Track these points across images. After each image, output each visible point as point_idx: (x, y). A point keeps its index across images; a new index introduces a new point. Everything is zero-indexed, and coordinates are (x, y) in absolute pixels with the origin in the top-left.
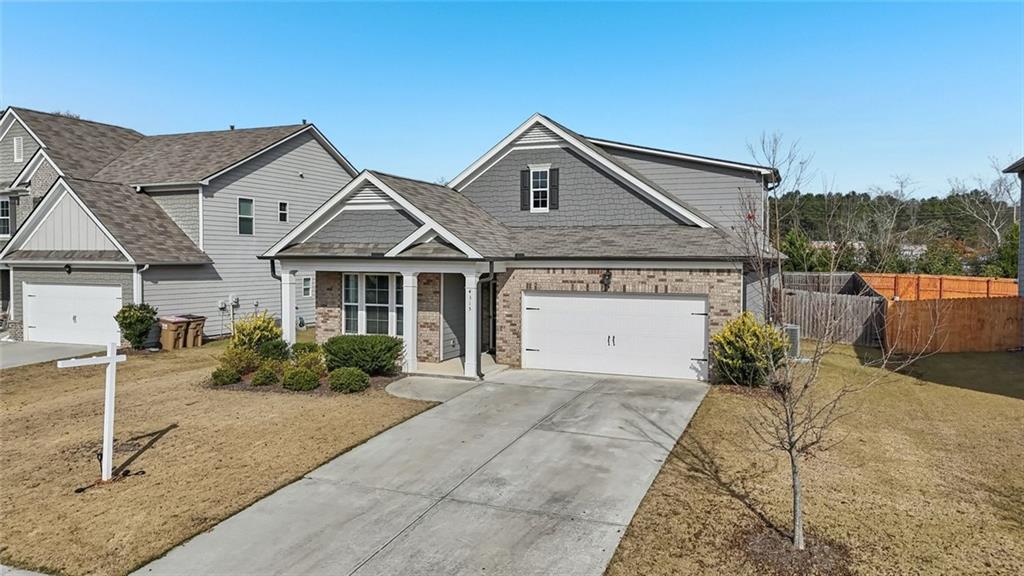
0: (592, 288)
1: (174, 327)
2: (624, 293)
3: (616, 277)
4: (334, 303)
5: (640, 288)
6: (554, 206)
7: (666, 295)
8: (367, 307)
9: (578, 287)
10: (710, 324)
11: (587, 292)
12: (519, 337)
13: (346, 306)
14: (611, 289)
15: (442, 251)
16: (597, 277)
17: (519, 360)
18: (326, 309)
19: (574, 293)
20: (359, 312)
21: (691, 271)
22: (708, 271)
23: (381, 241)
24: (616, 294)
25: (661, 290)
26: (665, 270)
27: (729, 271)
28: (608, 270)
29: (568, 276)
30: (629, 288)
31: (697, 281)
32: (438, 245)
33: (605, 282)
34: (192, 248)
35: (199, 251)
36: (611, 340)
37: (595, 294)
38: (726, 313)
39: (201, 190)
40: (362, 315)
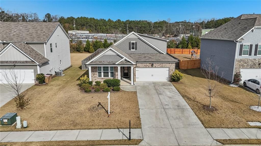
0: (150, 66)
1: (48, 78)
2: (155, 67)
3: (154, 65)
4: (96, 71)
5: (158, 66)
6: (136, 49)
7: (163, 67)
8: (103, 72)
9: (147, 67)
10: (169, 72)
11: (149, 67)
12: (135, 76)
13: (98, 72)
14: (153, 67)
16: (151, 65)
17: (135, 80)
18: (94, 73)
19: (146, 67)
20: (102, 73)
21: (167, 63)
22: (170, 63)
24: (154, 68)
25: (162, 67)
26: (163, 63)
27: (173, 63)
28: (153, 63)
29: (145, 64)
30: (156, 67)
31: (168, 65)
33: (152, 65)
36: (152, 75)
37: (150, 68)
38: (172, 70)
39: (44, 43)
40: (102, 74)
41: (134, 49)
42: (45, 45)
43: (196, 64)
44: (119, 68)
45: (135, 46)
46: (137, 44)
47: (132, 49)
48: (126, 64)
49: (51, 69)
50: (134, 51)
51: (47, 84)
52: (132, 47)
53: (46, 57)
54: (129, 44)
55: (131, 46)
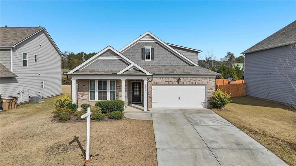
0: (174, 83)
1: (8, 101)
2: (184, 85)
3: (182, 80)
4: (86, 90)
5: (188, 83)
6: (152, 59)
7: (196, 85)
8: (99, 91)
9: (170, 83)
10: (206, 92)
11: (173, 85)
12: (151, 98)
13: (90, 91)
14: (180, 83)
15: (136, 73)
16: (176, 80)
17: (151, 105)
18: (83, 92)
19: (169, 85)
20: (96, 93)
21: (202, 78)
22: (207, 78)
23: (113, 69)
24: (181, 85)
25: (194, 83)
26: (195, 78)
27: (212, 78)
28: (180, 78)
29: (167, 80)
30: (185, 83)
31: (204, 81)
32: (134, 71)
33: (178, 81)
34: (8, 71)
35: (11, 72)
36: (179, 98)
37: (175, 85)
38: (211, 89)
39: (11, 49)
40: (97, 94)
41: (149, 59)
42: (11, 51)
43: (239, 90)
44: (123, 82)
45: (150, 54)
46: (154, 50)
47: (147, 59)
48: (135, 74)
49: (21, 90)
50: (149, 61)
51: (5, 111)
52: (147, 56)
53: (12, 71)
54: (141, 52)
55: (145, 54)
